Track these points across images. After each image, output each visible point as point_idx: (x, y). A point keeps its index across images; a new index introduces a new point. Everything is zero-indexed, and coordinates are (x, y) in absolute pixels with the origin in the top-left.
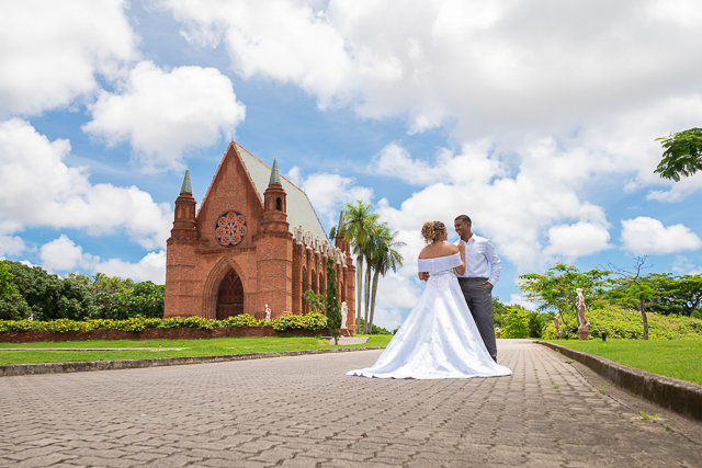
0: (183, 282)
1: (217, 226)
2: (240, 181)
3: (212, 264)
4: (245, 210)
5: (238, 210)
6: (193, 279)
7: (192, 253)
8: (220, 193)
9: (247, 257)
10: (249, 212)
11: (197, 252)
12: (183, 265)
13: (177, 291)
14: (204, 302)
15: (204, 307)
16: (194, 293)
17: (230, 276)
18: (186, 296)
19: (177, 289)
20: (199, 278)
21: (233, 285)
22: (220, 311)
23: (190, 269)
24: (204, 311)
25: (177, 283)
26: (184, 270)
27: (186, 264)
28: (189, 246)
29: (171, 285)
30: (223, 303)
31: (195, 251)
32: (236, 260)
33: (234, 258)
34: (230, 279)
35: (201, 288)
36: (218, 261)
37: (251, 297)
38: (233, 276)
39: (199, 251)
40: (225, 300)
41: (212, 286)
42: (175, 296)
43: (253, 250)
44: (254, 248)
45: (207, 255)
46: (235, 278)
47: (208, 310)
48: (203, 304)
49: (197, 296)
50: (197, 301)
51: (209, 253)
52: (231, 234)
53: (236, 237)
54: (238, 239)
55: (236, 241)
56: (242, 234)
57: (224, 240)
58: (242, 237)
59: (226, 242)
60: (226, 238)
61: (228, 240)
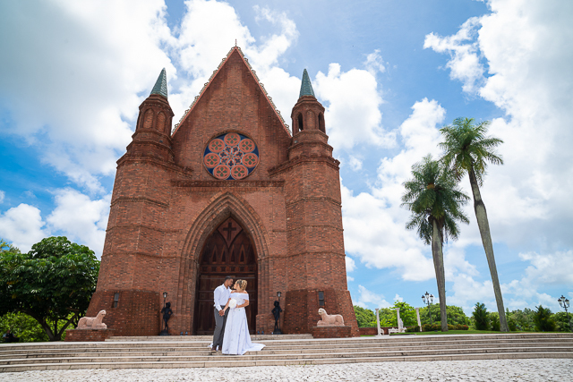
0: (146, 230)
1: (207, 151)
2: (248, 93)
3: (202, 204)
4: (256, 130)
5: (244, 130)
6: (164, 226)
7: (165, 182)
8: (214, 106)
9: (268, 196)
10: (263, 134)
11: (174, 183)
12: (149, 200)
13: (132, 244)
14: (183, 269)
15: (182, 278)
16: (164, 252)
17: (224, 229)
18: (149, 256)
19: (133, 241)
20: (176, 227)
21: (229, 244)
22: (204, 288)
23: (160, 208)
24: (181, 287)
25: (136, 229)
26: (150, 208)
27: (154, 199)
28: (162, 171)
29: (121, 234)
30: (209, 275)
31: (171, 181)
32: (247, 199)
33: (244, 197)
34: (225, 234)
35: (179, 242)
36: (213, 200)
37: (277, 262)
38: (230, 229)
39: (179, 181)
40: (214, 269)
41: (197, 242)
42: (127, 254)
43: (280, 186)
44: (281, 183)
45: (192, 189)
46: (234, 233)
47: (187, 284)
48: (180, 273)
49: (168, 258)
50: (168, 267)
51: (196, 186)
52: (231, 164)
53: (239, 169)
54: (243, 172)
55: (239, 175)
56: (250, 166)
57: (218, 172)
58: (250, 170)
59: (222, 175)
60: (222, 168)
61: (225, 172)
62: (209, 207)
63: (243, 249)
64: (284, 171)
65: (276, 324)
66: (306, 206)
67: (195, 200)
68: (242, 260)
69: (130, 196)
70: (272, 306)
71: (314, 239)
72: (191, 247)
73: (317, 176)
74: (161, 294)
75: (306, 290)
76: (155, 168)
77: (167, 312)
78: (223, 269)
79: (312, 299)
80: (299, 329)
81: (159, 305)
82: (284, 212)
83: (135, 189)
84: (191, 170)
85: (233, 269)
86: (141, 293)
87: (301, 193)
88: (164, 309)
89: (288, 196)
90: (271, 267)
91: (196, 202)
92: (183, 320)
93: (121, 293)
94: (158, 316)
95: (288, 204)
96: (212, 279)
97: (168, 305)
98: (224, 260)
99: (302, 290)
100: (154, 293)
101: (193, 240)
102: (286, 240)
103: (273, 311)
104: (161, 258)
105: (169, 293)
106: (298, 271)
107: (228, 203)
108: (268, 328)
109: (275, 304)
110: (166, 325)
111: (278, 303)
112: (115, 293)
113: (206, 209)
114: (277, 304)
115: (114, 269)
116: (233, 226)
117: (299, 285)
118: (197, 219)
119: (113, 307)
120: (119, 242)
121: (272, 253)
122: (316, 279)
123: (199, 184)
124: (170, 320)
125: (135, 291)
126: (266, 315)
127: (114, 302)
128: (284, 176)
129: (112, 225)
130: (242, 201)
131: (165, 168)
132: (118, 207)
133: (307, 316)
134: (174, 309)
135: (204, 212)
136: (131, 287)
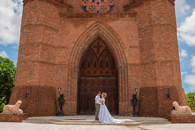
0: (45, 46)
3: (81, 29)
6: (56, 44)
7: (56, 14)
9: (126, 23)
11: (62, 15)
12: (45, 26)
13: (36, 56)
14: (70, 72)
15: (70, 78)
16: (57, 61)
17: (95, 47)
18: (48, 64)
19: (36, 54)
20: (64, 44)
21: (98, 56)
22: (83, 85)
23: (53, 32)
24: (69, 84)
25: (38, 46)
26: (47, 31)
27: (49, 25)
28: (53, 7)
29: (28, 49)
30: (86, 76)
31: (60, 14)
32: (111, 25)
33: (109, 24)
34: (95, 50)
35: (67, 54)
36: (88, 26)
37: (133, 68)
38: (98, 47)
39: (65, 14)
40: (89, 72)
41: (78, 55)
42: (33, 62)
43: (133, 16)
44: (134, 15)
45: (74, 19)
46: (101, 50)
47: (73, 82)
48: (68, 75)
49: (60, 65)
50: (60, 71)
51: (77, 17)
52: (98, 3)
53: (104, 6)
54: (106, 8)
55: (104, 10)
56: (111, 4)
57: (90, 8)
58: (111, 7)
59: (92, 10)
60: (92, 6)
61: (94, 8)
62: (86, 31)
63: (107, 59)
64: (136, 6)
65: (134, 109)
66: (154, 29)
67: (76, 26)
68: (107, 67)
69: (33, 23)
70: (131, 98)
71: (161, 53)
72: (74, 58)
73: (161, 8)
74: (57, 88)
75: (156, 87)
76: (49, 5)
77: (61, 100)
78: (95, 73)
79: (161, 94)
80: (152, 114)
81: (56, 96)
82: (137, 35)
83: (36, 19)
84: (72, 7)
85: (101, 73)
86: (44, 88)
87: (150, 21)
88: (59, 99)
89: (140, 23)
90: (129, 72)
91: (77, 28)
92: (71, 105)
93: (31, 88)
94: (56, 103)
95: (139, 29)
96: (88, 79)
97: (62, 96)
98: (95, 66)
99: (153, 88)
100: (52, 88)
101: (76, 53)
102: (139, 53)
103: (132, 101)
104: (55, 65)
105: (62, 88)
106: (149, 75)
107: (98, 29)
108: (128, 112)
109: (133, 96)
110: (61, 109)
111: (136, 95)
112: (26, 88)
113: (84, 33)
114: (134, 96)
115: (25, 72)
116: (100, 44)
117: (150, 84)
118: (78, 39)
119: (26, 97)
120: (27, 54)
121: (130, 62)
122: (163, 80)
123: (78, 16)
124: (64, 106)
125: (40, 87)
126: (126, 103)
127: (26, 94)
128: (136, 10)
129: (22, 43)
130: (108, 27)
131: (56, 5)
132: (25, 31)
133: (158, 105)
134: (65, 98)
135: (82, 34)
136: (37, 84)
